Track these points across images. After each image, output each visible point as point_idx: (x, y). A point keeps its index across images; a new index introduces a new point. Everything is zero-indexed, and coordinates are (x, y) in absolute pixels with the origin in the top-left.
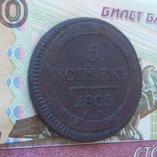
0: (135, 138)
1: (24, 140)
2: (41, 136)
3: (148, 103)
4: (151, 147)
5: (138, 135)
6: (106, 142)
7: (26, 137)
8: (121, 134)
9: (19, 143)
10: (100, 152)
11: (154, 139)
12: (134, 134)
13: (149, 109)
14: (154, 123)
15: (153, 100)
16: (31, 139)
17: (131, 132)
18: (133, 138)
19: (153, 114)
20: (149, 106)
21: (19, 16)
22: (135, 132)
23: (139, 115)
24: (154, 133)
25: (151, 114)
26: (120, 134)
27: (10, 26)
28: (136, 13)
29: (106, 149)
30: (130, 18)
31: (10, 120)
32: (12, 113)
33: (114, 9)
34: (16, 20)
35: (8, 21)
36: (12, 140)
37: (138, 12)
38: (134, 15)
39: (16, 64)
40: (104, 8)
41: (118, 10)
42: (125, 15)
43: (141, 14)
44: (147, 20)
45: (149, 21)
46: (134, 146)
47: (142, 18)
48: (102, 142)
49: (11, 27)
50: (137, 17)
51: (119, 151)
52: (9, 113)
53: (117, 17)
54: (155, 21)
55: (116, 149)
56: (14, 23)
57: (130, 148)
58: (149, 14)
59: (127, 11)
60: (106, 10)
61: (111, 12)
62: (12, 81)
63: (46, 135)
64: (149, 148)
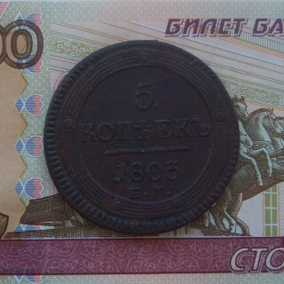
0: (233, 231)
1: (42, 228)
2: (69, 224)
3: (259, 173)
4: (265, 249)
5: (238, 227)
6: (178, 236)
7: (45, 225)
8: (207, 225)
9: (34, 231)
10: (168, 252)
11: (271, 236)
12: (231, 224)
13: (261, 184)
14: (271, 208)
15: (268, 168)
16: (53, 228)
17: (225, 221)
18: (229, 232)
19: (270, 192)
20: (260, 179)
21: (31, 50)
22: (233, 222)
23: (241, 195)
24: (271, 225)
25: (264, 192)
26: (204, 225)
27: (19, 66)
28: (232, 21)
29: (178, 248)
30: (221, 32)
31: (21, 200)
32: (24, 190)
33: (188, 20)
34: (27, 57)
35: (16, 60)
36: (24, 228)
37: (235, 20)
38: (228, 25)
39: (28, 120)
40: (171, 21)
41: (197, 21)
42: (210, 27)
43: (242, 23)
44: (255, 31)
45: (259, 32)
46: (231, 245)
47: (244, 29)
48: (172, 235)
49: (20, 68)
50: (235, 27)
51: (204, 252)
52: (18, 189)
53: (195, 32)
54: (271, 31)
55: (197, 249)
56: (24, 61)
57: (224, 249)
58: (258, 21)
59: (214, 21)
60: (173, 23)
61: (182, 26)
62: (24, 145)
63: (76, 222)
64: (261, 250)
